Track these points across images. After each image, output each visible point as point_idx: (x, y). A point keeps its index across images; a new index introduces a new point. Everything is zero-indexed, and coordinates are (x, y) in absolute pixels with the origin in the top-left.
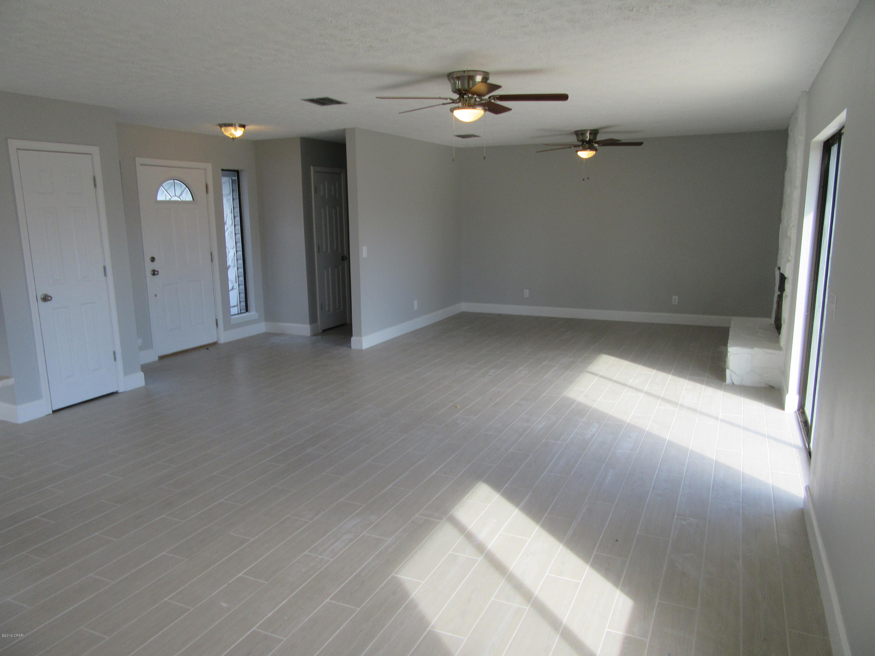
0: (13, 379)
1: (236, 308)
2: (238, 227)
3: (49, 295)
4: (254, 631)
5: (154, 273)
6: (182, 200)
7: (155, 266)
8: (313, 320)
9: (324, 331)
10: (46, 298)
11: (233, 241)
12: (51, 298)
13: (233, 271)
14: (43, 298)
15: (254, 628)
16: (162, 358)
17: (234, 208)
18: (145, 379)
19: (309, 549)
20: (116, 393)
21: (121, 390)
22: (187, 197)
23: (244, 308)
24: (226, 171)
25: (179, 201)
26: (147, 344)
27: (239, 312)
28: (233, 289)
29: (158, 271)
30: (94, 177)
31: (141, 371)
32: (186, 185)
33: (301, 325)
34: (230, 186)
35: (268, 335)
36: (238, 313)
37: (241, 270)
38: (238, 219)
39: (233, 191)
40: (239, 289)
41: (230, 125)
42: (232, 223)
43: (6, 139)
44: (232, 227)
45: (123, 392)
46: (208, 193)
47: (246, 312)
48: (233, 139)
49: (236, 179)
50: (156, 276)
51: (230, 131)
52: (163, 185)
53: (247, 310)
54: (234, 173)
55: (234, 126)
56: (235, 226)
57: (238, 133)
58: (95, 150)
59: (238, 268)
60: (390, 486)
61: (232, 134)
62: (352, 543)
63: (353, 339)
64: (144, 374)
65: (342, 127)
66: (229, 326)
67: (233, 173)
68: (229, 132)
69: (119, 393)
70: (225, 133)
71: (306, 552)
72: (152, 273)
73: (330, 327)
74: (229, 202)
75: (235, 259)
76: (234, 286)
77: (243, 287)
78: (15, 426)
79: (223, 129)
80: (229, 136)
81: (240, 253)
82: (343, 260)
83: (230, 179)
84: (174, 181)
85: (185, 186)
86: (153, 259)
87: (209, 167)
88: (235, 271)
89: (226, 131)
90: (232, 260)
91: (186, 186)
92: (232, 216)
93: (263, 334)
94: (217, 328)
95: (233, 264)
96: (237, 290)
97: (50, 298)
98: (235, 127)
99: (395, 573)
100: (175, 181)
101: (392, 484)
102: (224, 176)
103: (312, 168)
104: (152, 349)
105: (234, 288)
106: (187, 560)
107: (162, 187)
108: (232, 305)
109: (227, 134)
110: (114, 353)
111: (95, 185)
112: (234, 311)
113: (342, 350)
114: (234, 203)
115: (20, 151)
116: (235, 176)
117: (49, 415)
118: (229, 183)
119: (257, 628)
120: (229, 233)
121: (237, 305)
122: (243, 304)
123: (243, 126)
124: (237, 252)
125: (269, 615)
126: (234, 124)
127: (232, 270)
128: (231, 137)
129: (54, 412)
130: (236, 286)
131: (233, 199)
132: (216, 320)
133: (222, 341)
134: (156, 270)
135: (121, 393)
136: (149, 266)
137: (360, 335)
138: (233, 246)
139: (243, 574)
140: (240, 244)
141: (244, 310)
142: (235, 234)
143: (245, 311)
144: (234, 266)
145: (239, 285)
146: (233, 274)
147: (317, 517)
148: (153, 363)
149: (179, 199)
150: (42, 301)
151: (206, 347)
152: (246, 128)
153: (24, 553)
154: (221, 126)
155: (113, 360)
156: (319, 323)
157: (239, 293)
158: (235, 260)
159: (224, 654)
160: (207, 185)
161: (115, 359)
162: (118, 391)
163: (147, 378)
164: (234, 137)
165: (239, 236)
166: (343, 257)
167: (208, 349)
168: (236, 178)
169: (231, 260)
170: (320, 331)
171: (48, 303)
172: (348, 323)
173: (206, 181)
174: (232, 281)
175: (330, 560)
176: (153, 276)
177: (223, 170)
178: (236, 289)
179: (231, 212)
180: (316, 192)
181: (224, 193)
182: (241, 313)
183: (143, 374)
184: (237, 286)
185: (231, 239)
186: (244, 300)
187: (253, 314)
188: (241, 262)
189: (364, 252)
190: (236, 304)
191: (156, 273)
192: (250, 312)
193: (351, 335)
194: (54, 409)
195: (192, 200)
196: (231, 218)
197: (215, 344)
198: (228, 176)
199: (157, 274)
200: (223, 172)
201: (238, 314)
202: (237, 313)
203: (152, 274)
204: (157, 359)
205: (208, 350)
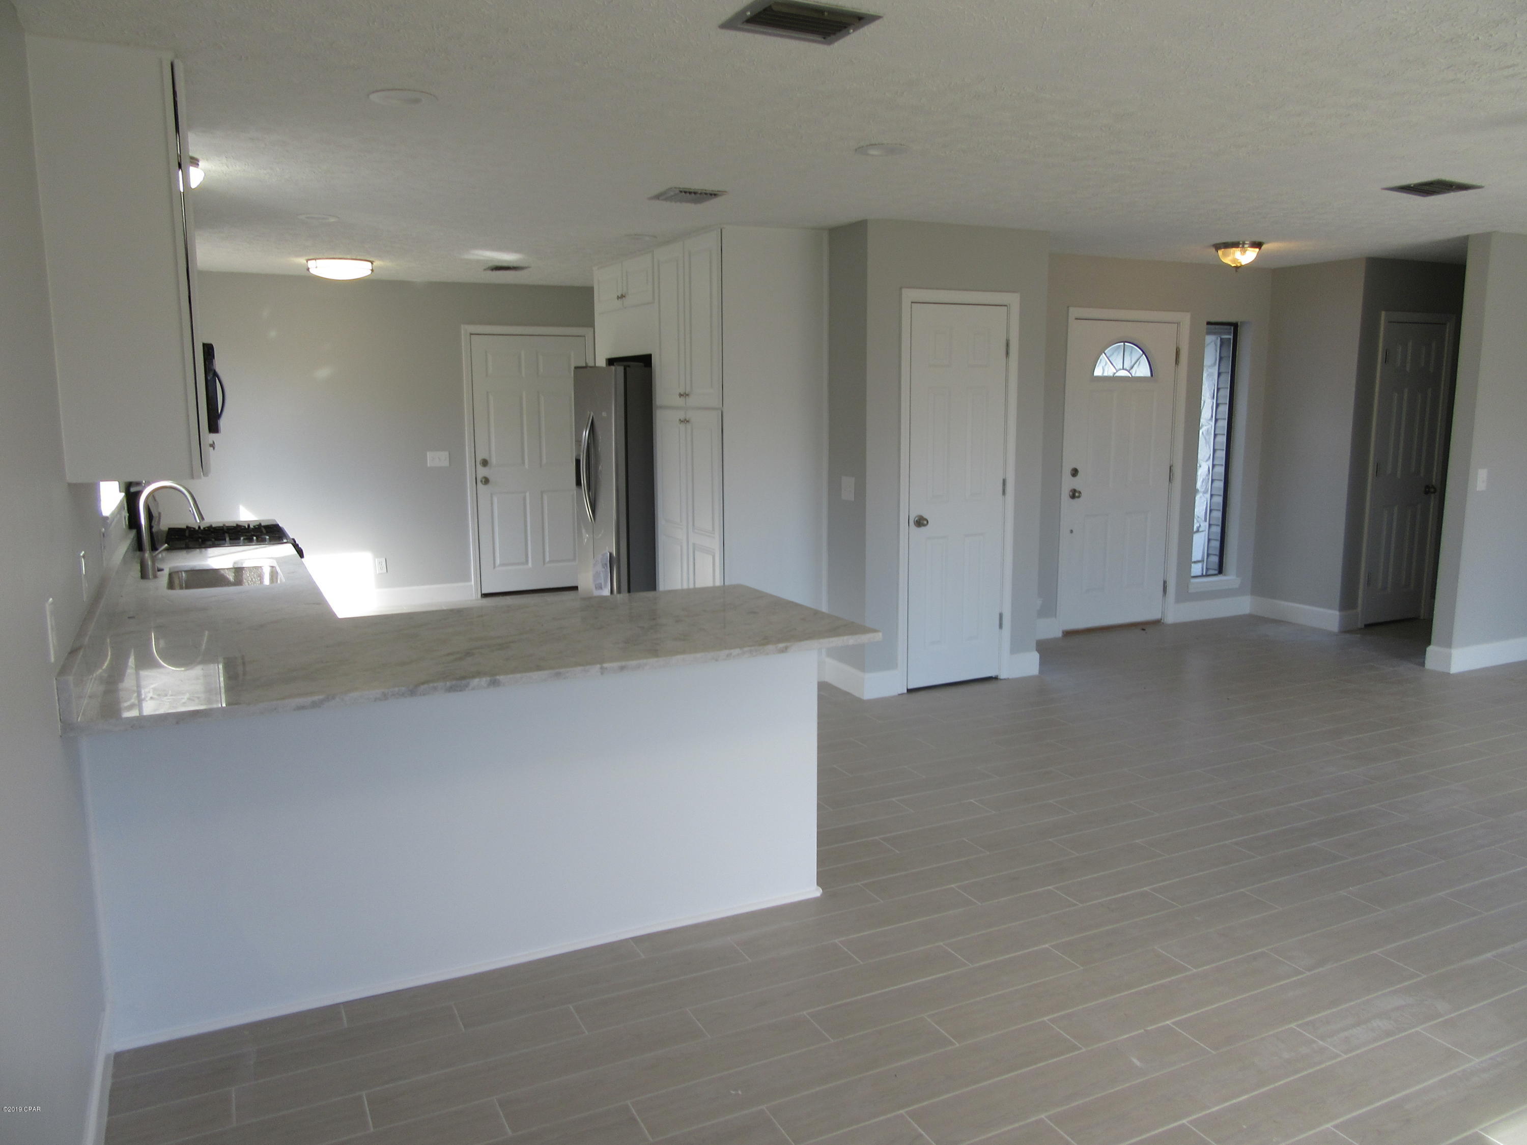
0: (880, 634)
1: (1200, 565)
2: (1224, 424)
3: (925, 517)
4: (1183, 1125)
5: (1074, 494)
6: (1133, 375)
7: (1076, 483)
8: (1348, 601)
9: (1368, 626)
10: (921, 522)
11: (1209, 447)
12: (928, 522)
13: (1203, 501)
14: (917, 521)
15: (1184, 1121)
16: (1068, 634)
17: (1218, 389)
18: (1040, 664)
19: (1300, 1022)
20: (996, 678)
21: (1003, 676)
22: (1142, 370)
23: (1216, 566)
24: (1214, 326)
25: (1129, 377)
26: (1048, 609)
27: (1204, 573)
28: (1198, 531)
29: (1080, 493)
30: (1007, 340)
31: (1036, 650)
32: (1143, 349)
33: (1321, 610)
34: (1217, 351)
35: (1253, 620)
36: (1202, 574)
37: (1219, 500)
38: (1224, 409)
39: (1221, 359)
40: (1208, 533)
41: (1235, 245)
42: (1212, 416)
43: (901, 288)
44: (1211, 423)
45: (1005, 679)
46: (1178, 365)
47: (1219, 575)
48: (1237, 267)
49: (1230, 339)
50: (1076, 500)
51: (1234, 253)
52: (1106, 352)
53: (1220, 570)
54: (1229, 327)
55: (1241, 246)
56: (1216, 420)
57: (1246, 257)
58: (1013, 299)
59: (1212, 496)
60: (1489, 955)
61: (1235, 260)
62: (1391, 1039)
63: (1431, 650)
64: (1040, 655)
65: (1466, 234)
66: (1184, 595)
67: (1226, 327)
68: (1230, 258)
69: (1000, 679)
70: (1223, 260)
71: (1293, 1025)
72: (1071, 493)
73: (1381, 620)
74: (1211, 379)
75: (1209, 479)
76: (1200, 525)
77: (1217, 530)
78: (860, 701)
79: (1220, 252)
80: (1229, 263)
81: (1221, 470)
82: (1427, 493)
83: (1217, 338)
84: (1124, 344)
85: (1141, 352)
86: (1075, 472)
87: (1185, 319)
88: (1205, 499)
89: (1225, 255)
90: (1203, 481)
91: (1143, 352)
92: (1213, 403)
93: (1245, 615)
94: (1163, 596)
95: (1205, 487)
96: (1205, 534)
97: (925, 522)
98: (1243, 247)
99: (1482, 1130)
100: (1126, 344)
101: (1494, 953)
102: (1209, 333)
103: (1383, 313)
104: (1056, 617)
105: (1201, 530)
106: (1082, 968)
107: (1103, 354)
108: (1194, 559)
109: (1227, 260)
110: (1001, 616)
111: (1007, 353)
112: (1196, 569)
113: (1405, 669)
114: (1219, 382)
115: (916, 304)
116: (1229, 334)
117: (903, 694)
118: (1216, 345)
119: (1191, 1122)
120: (1204, 432)
121: (1202, 561)
122: (1215, 559)
123: (1258, 245)
124: (1214, 466)
125: (1214, 1109)
126: (1241, 242)
127: (1201, 497)
128: (1233, 265)
129: (910, 691)
130: (1205, 526)
131: (1219, 374)
132: (1165, 582)
133: (1170, 619)
134: (1077, 489)
135: (1002, 679)
136: (1068, 483)
137: (1448, 644)
138: (1208, 456)
139: (1174, 1023)
140: (1222, 454)
141: (1215, 570)
142: (1215, 435)
143: (1216, 572)
144: (1205, 492)
145: (1210, 525)
146: (1201, 504)
147: (1321, 969)
148: (1055, 640)
149: (1128, 374)
150: (916, 526)
151: (1142, 626)
152: (1264, 247)
153: (859, 884)
154: (1218, 247)
155: (998, 627)
156: (1359, 609)
157: (1209, 540)
158: (1208, 482)
159: (1129, 1142)
160: (1178, 350)
161: (1001, 626)
162: (998, 676)
163: (1043, 662)
164: (1239, 265)
165: (1223, 439)
166: (1427, 487)
167: (1144, 630)
168: (1231, 337)
169: (1201, 480)
170: (1360, 625)
171: (923, 529)
172: (1422, 618)
173: (1178, 345)
174: (1198, 517)
175: (1340, 1056)
176: (1071, 500)
177: (1208, 323)
178: (1203, 533)
179: (1212, 395)
180: (1386, 360)
181: (1205, 363)
182: (1207, 575)
183: (1038, 655)
184: (1206, 528)
185: (1206, 443)
186: (1217, 552)
187: (1230, 579)
188: (1220, 485)
189: (1481, 480)
190: (1199, 558)
191: (1077, 494)
192: (1225, 575)
193: (1429, 642)
194: (910, 687)
195: (1149, 375)
196: (1211, 406)
197: (1157, 623)
198: (1214, 333)
199: (1079, 497)
200: (1209, 326)
201: (1202, 576)
202: (1200, 574)
203: (1070, 495)
204: (1060, 635)
205: (1143, 632)
